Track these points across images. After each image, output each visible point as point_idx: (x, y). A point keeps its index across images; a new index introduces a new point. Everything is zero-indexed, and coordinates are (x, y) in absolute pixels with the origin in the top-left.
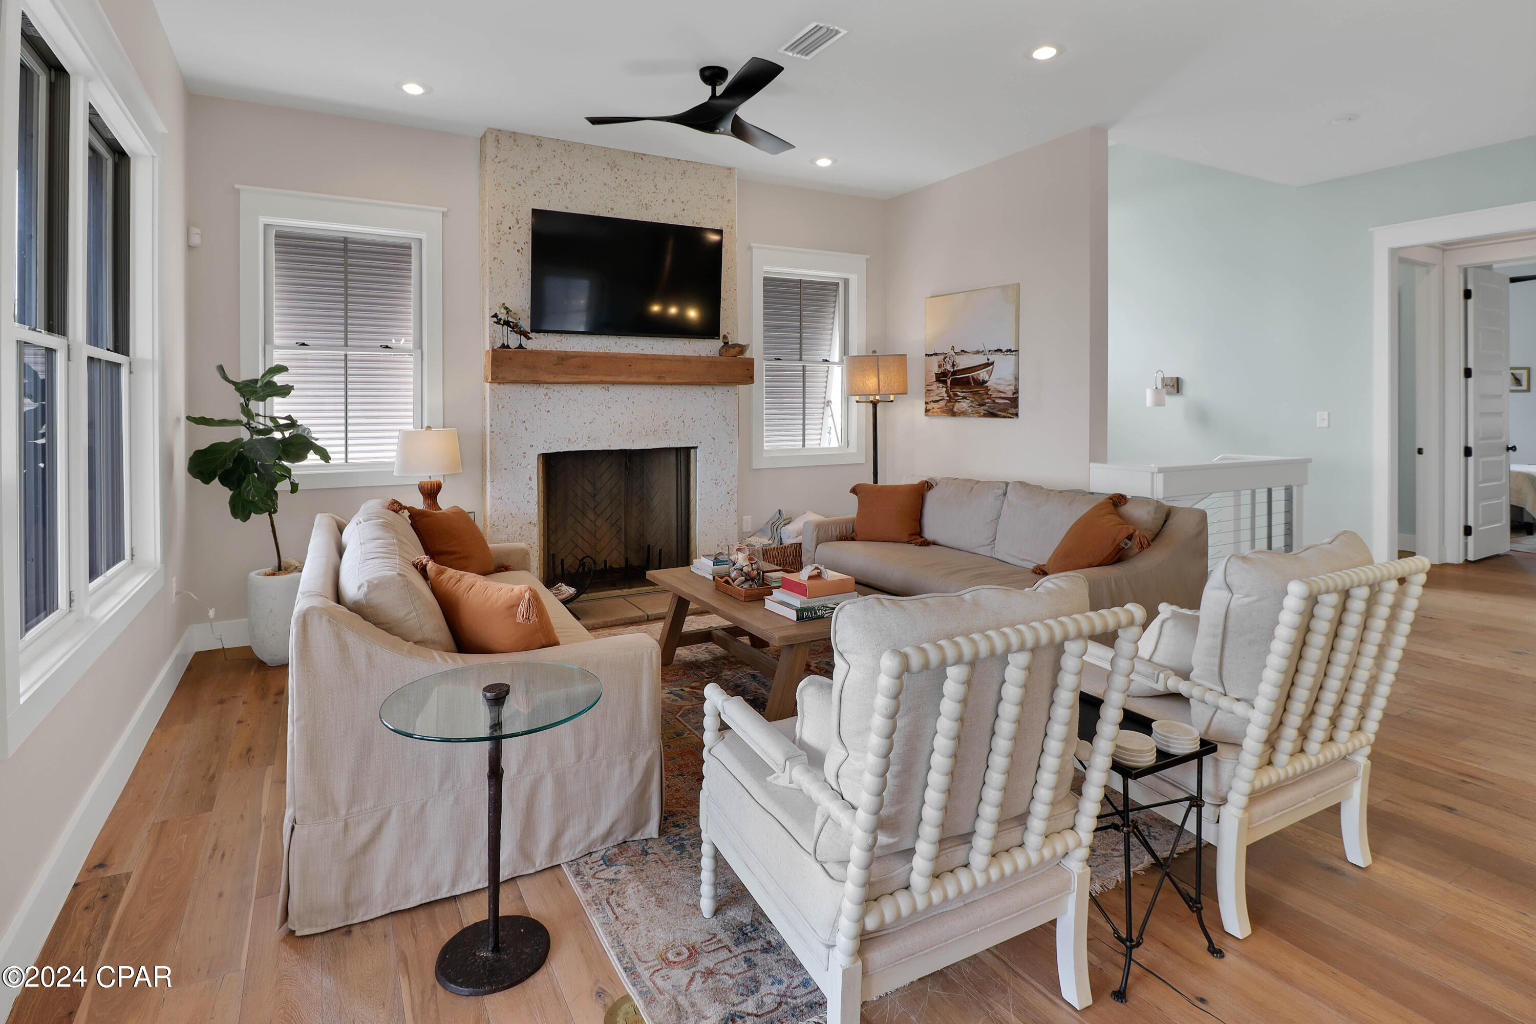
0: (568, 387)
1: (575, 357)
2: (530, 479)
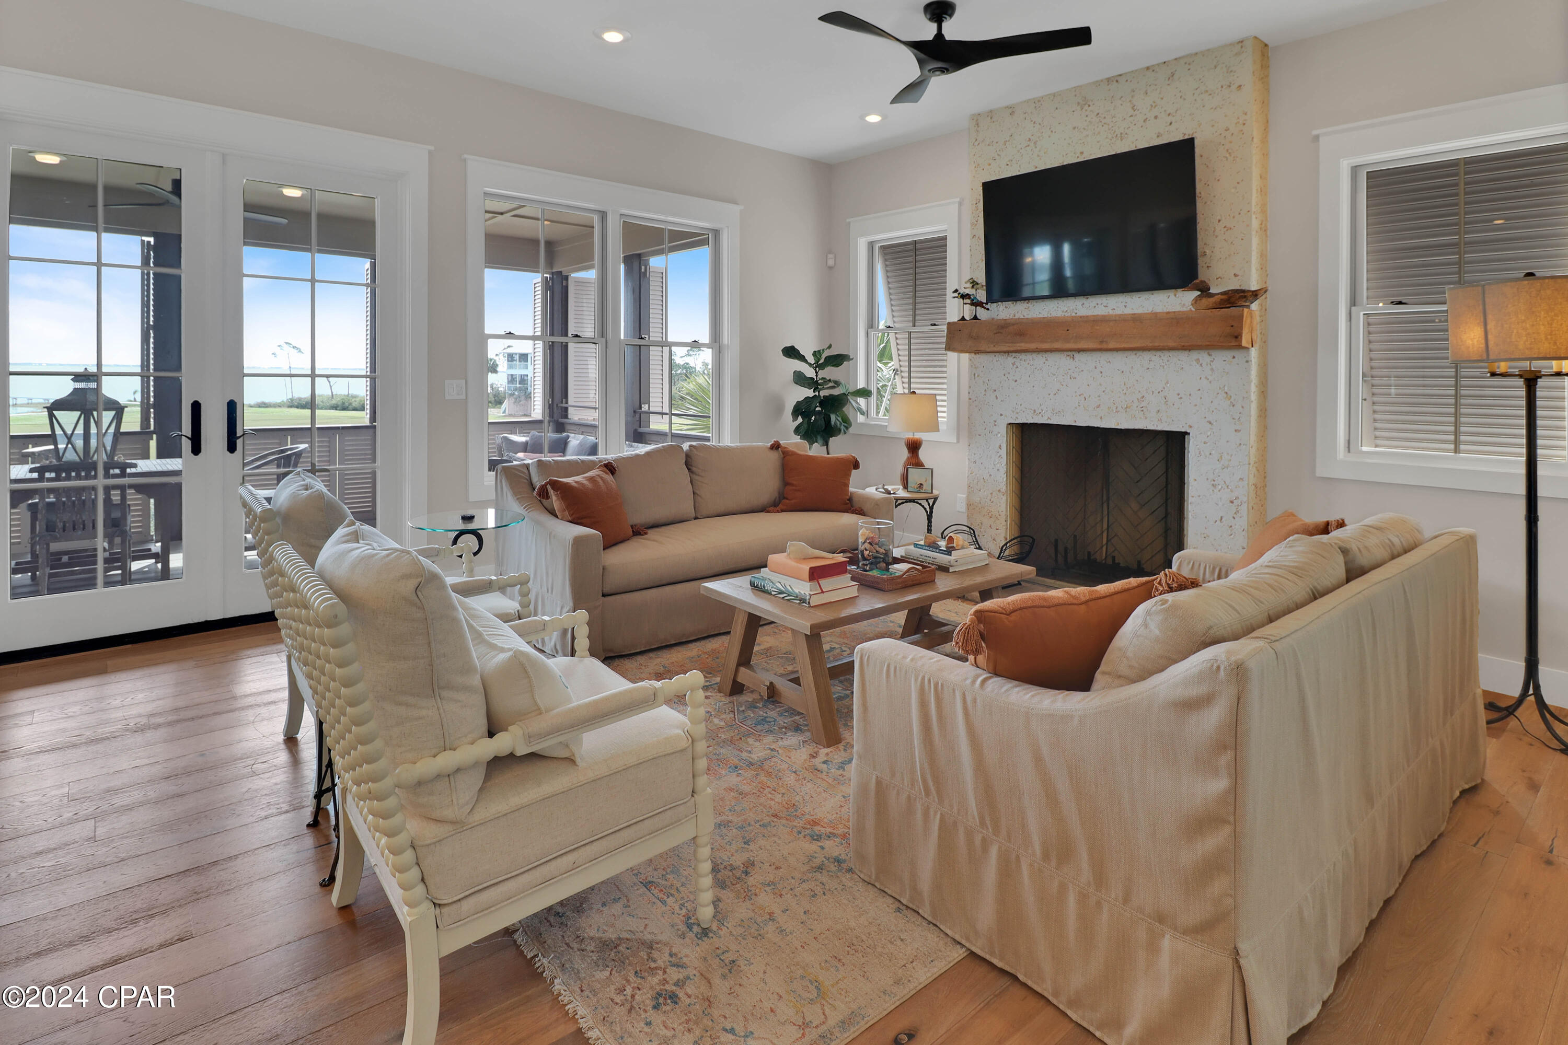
0: (1032, 355)
2: (1000, 447)
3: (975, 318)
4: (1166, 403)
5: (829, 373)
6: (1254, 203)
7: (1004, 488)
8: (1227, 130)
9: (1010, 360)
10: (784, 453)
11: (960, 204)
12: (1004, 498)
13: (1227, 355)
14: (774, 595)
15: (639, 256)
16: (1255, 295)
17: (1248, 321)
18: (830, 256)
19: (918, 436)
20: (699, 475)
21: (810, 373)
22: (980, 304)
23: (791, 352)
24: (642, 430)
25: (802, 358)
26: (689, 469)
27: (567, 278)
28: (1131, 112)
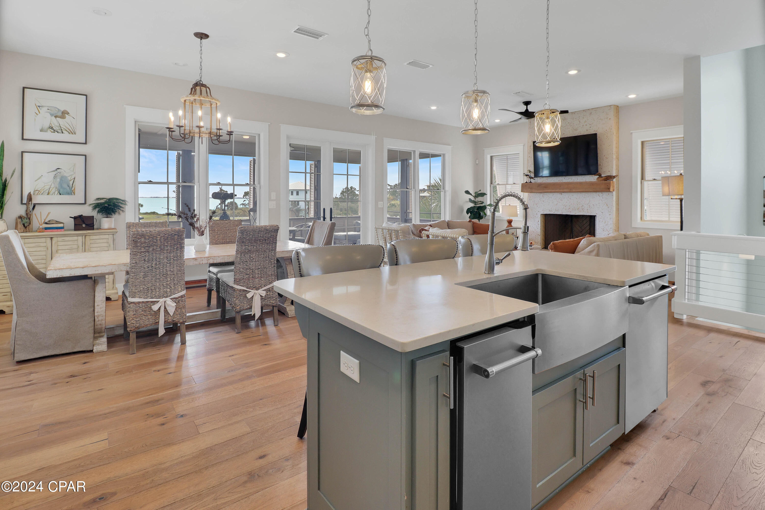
0: (549, 193)
1: (543, 184)
2: (538, 221)
3: (531, 182)
4: (590, 207)
5: (480, 199)
6: (614, 151)
7: (540, 234)
8: (607, 130)
9: (542, 195)
10: (473, 223)
11: (524, 146)
12: (540, 237)
13: (607, 193)
15: (406, 159)
16: (614, 177)
17: (612, 184)
18: (477, 160)
19: (511, 218)
21: (473, 198)
22: (532, 178)
23: (467, 192)
24: (408, 218)
25: (471, 194)
28: (579, 123)
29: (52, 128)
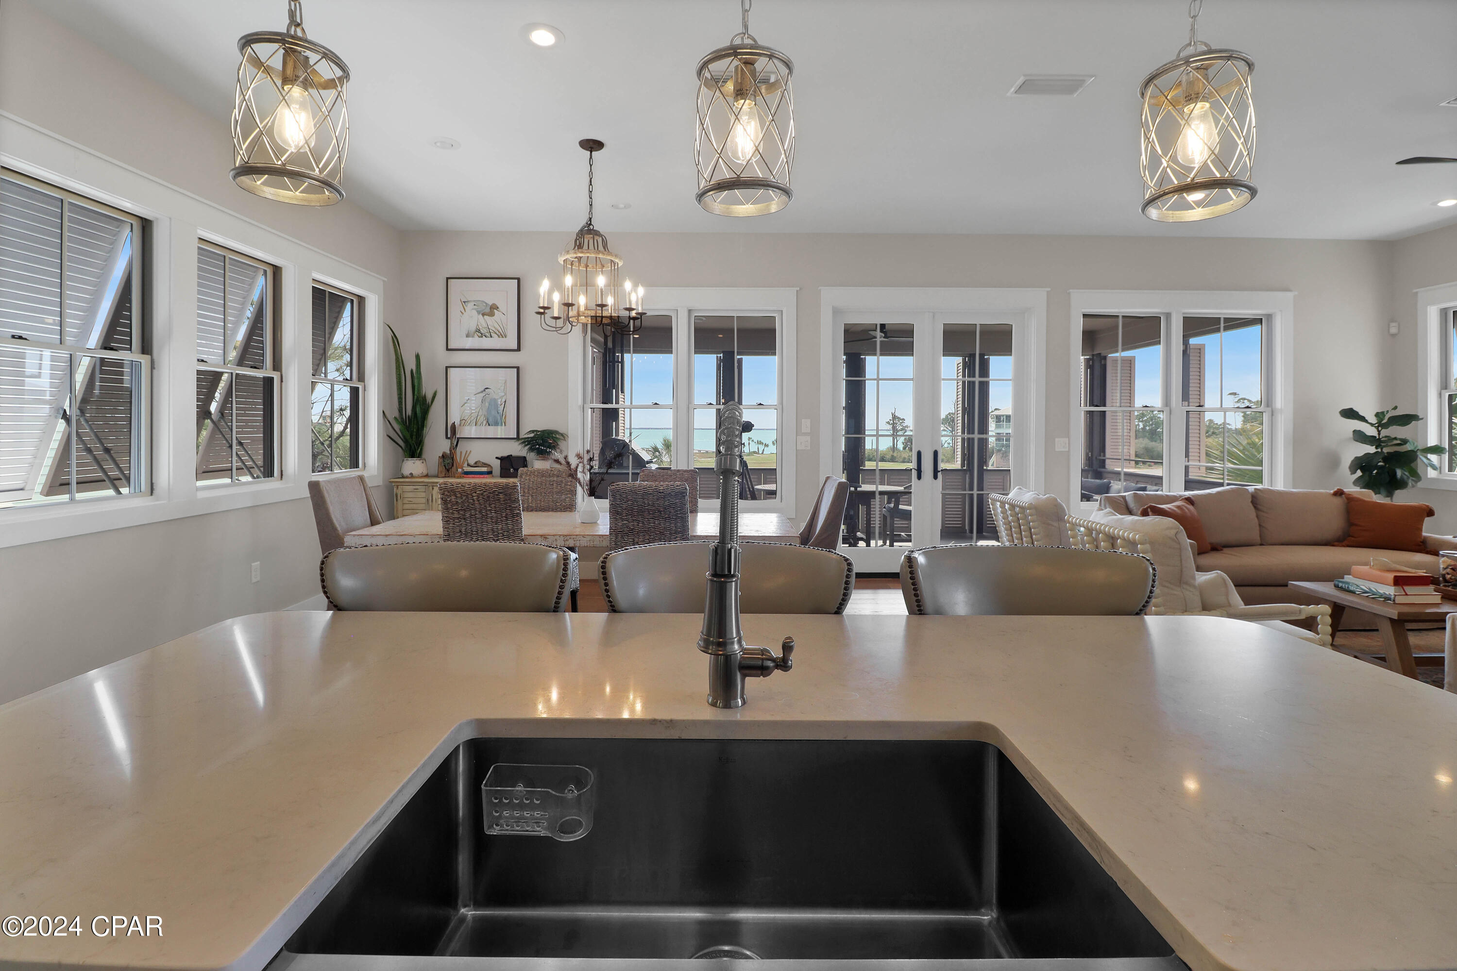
5: (1395, 432)
10: (1346, 498)
14: (1358, 594)
18: (1393, 325)
20: (1263, 512)
21: (1371, 431)
23: (1350, 414)
25: (1363, 419)
26: (1255, 507)
27: (1105, 358)
29: (478, 331)
